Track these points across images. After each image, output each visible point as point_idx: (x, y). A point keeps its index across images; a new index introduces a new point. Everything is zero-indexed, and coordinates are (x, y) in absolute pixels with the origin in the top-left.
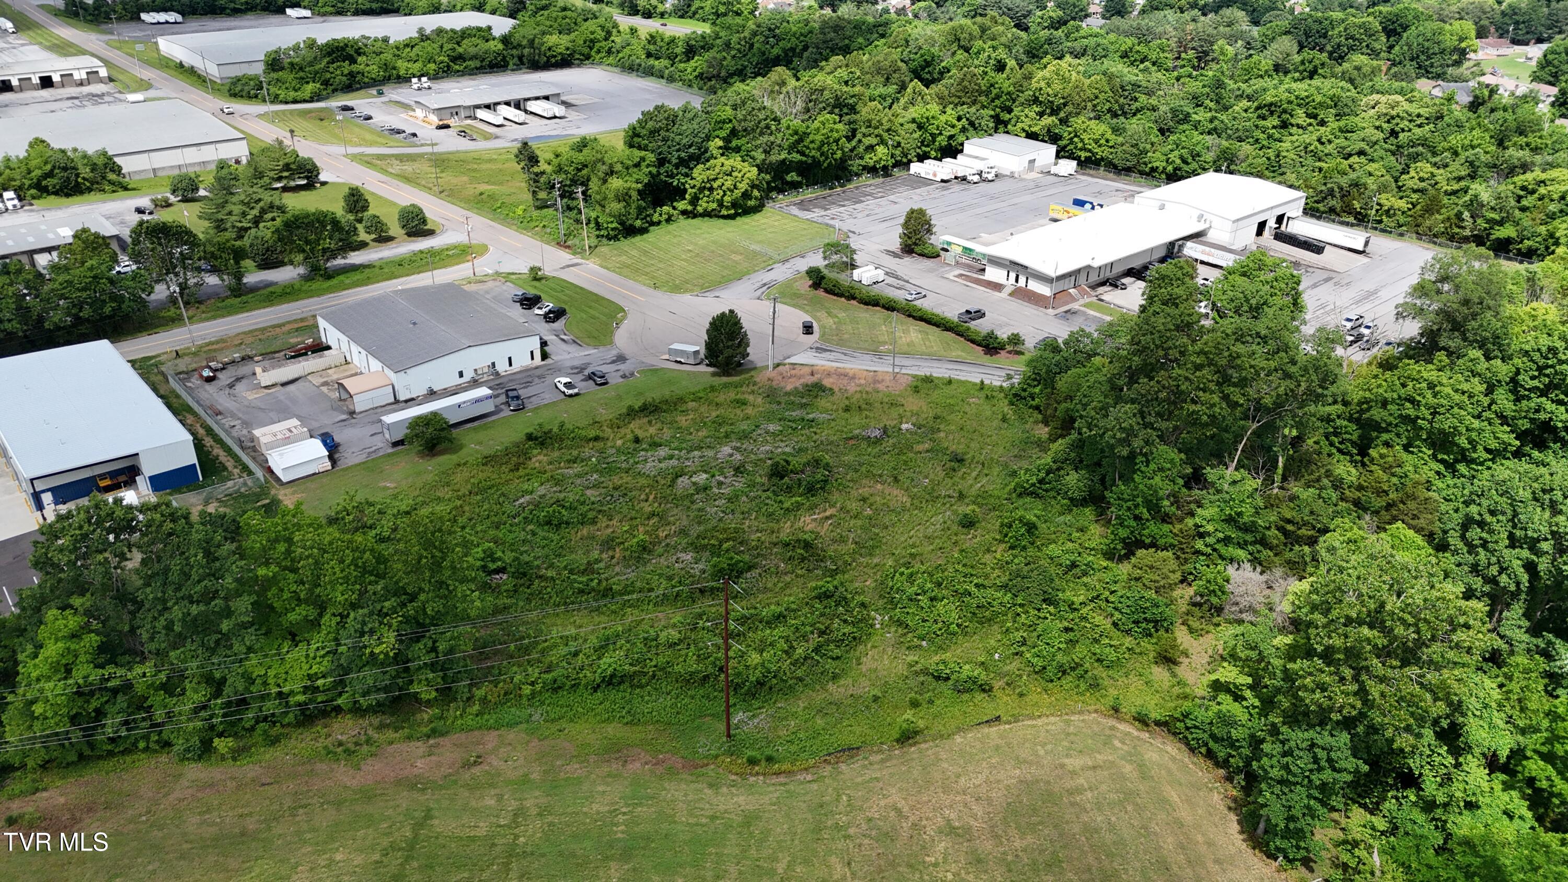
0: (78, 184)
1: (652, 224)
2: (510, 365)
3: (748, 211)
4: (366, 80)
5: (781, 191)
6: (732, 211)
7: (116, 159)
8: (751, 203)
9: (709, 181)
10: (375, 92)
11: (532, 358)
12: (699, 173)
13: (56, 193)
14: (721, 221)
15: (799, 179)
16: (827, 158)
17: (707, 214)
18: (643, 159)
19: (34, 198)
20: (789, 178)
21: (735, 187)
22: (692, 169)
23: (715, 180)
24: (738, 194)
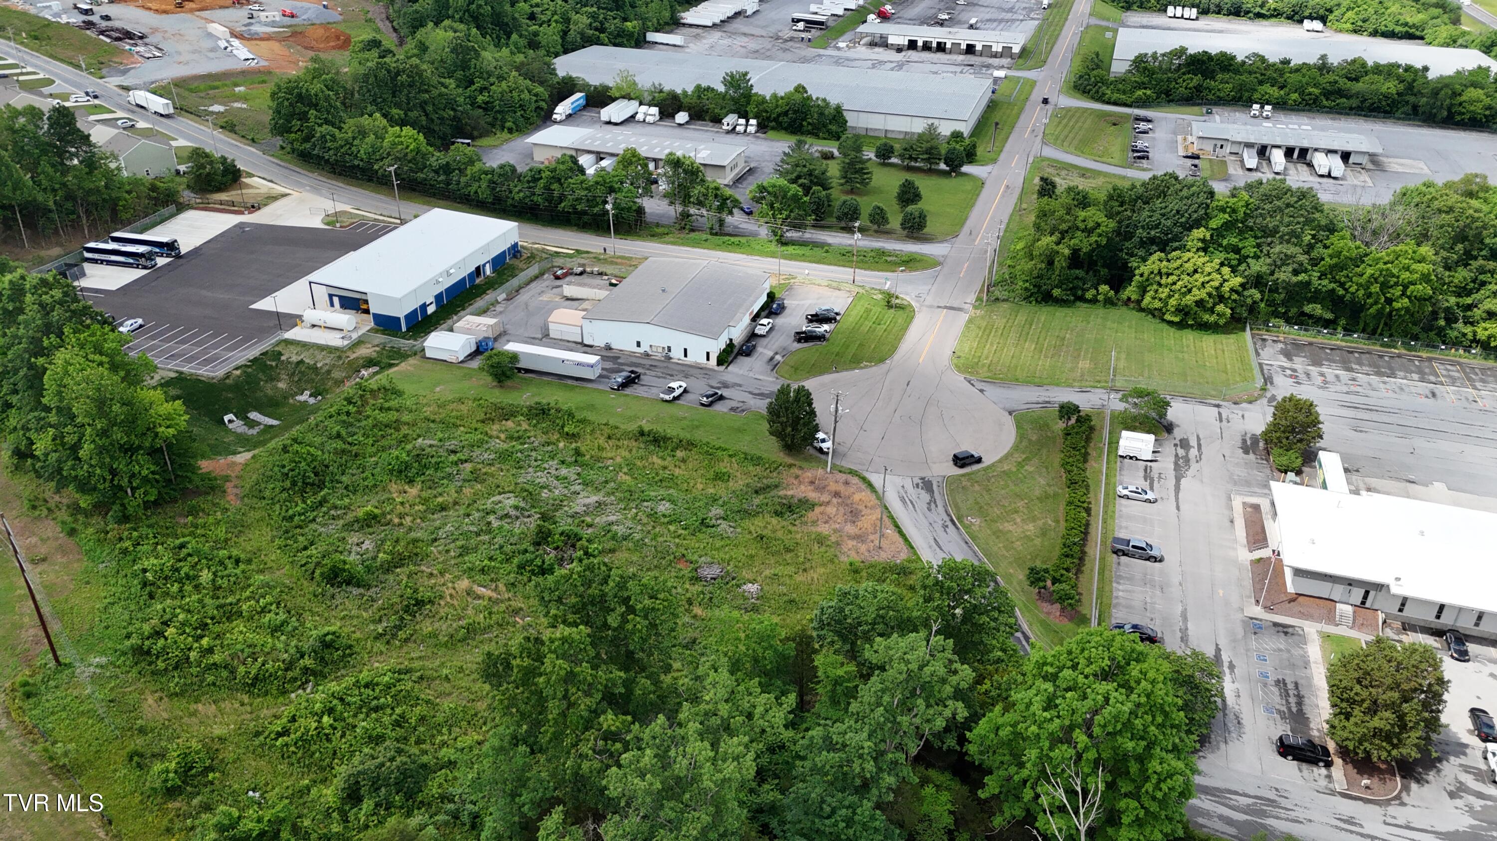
0: (802, 125)
1: (1082, 299)
2: (686, 355)
3: (1204, 327)
4: (1210, 97)
5: (1289, 321)
6: (1177, 319)
7: (845, 113)
8: (1207, 317)
9: (1160, 273)
10: (1204, 110)
11: (708, 359)
12: (1155, 262)
13: (786, 129)
14: (1165, 326)
15: (1329, 316)
16: (1376, 303)
17: (1151, 312)
18: (1098, 225)
19: (773, 128)
20: (1308, 308)
21: (1190, 291)
22: (1151, 254)
23: (1168, 275)
24: (1189, 299)
